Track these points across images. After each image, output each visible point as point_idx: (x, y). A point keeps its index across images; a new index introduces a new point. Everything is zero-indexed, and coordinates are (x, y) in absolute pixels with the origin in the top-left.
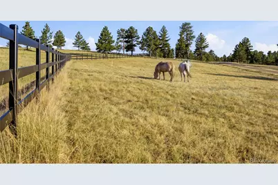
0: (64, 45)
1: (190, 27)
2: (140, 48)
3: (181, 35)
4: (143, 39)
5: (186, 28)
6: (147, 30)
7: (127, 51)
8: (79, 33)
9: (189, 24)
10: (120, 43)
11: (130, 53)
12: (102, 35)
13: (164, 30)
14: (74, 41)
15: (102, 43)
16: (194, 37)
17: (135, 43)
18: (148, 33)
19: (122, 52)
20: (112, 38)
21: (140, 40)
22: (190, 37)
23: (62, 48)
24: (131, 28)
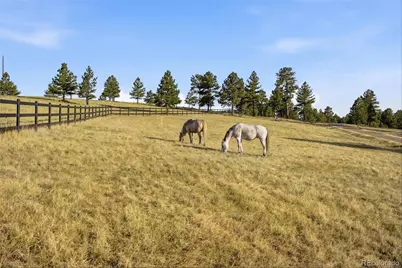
0: (118, 96)
1: (292, 74)
2: (219, 102)
3: (278, 85)
4: (224, 89)
5: (285, 75)
6: (229, 77)
7: (202, 105)
8: (138, 79)
9: (290, 69)
10: (195, 95)
11: (205, 107)
12: (162, 82)
13: (254, 78)
14: (131, 90)
15: (162, 94)
16: (297, 87)
17: (213, 94)
18: (231, 81)
19: (197, 106)
20: (176, 87)
21: (219, 90)
22: (291, 88)
23: (116, 99)
24: (208, 73)
